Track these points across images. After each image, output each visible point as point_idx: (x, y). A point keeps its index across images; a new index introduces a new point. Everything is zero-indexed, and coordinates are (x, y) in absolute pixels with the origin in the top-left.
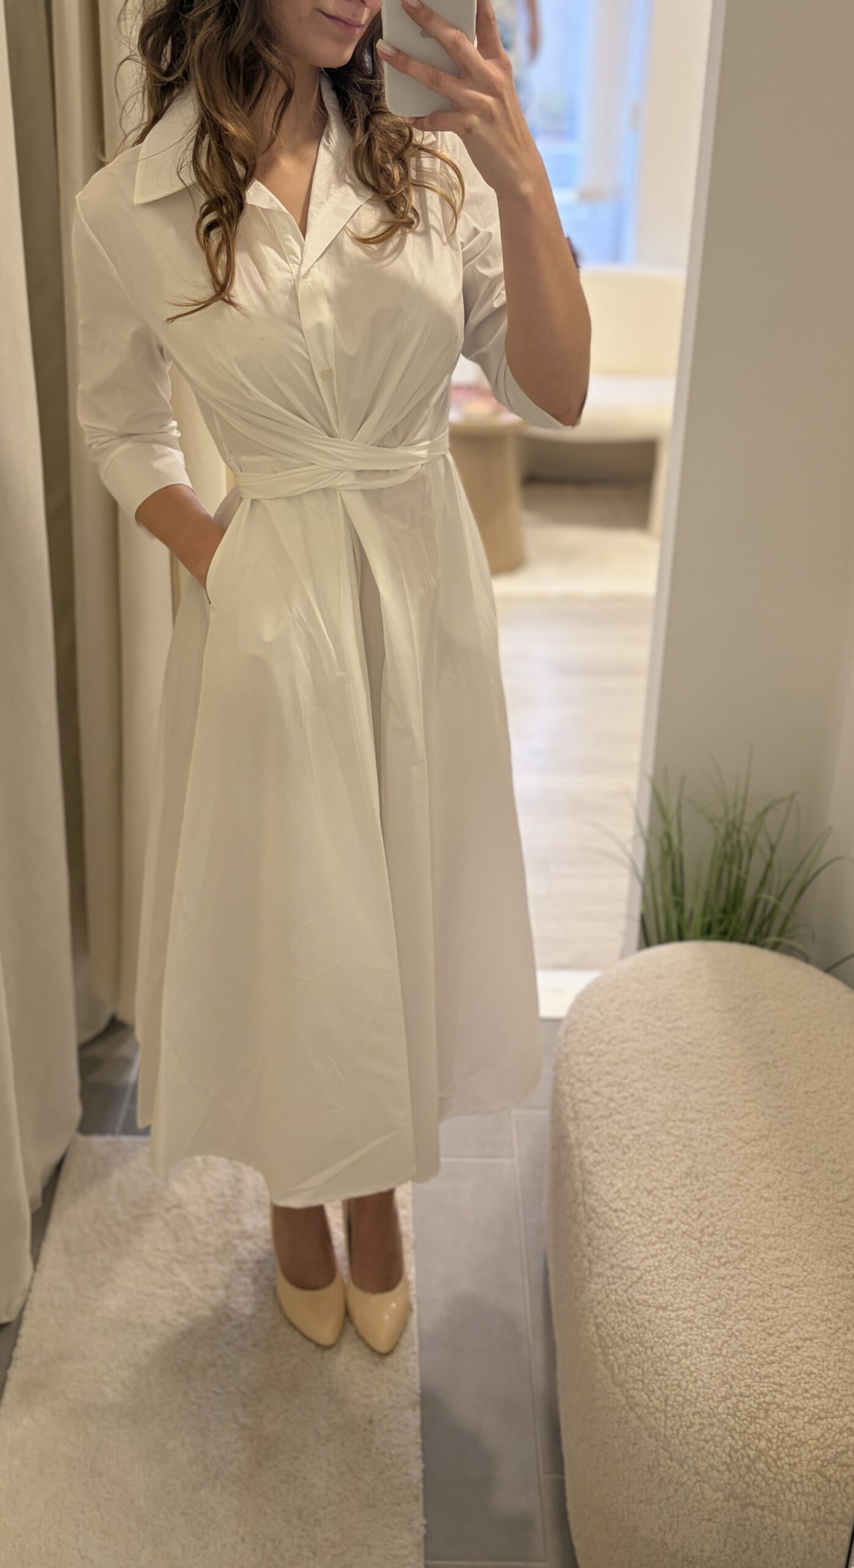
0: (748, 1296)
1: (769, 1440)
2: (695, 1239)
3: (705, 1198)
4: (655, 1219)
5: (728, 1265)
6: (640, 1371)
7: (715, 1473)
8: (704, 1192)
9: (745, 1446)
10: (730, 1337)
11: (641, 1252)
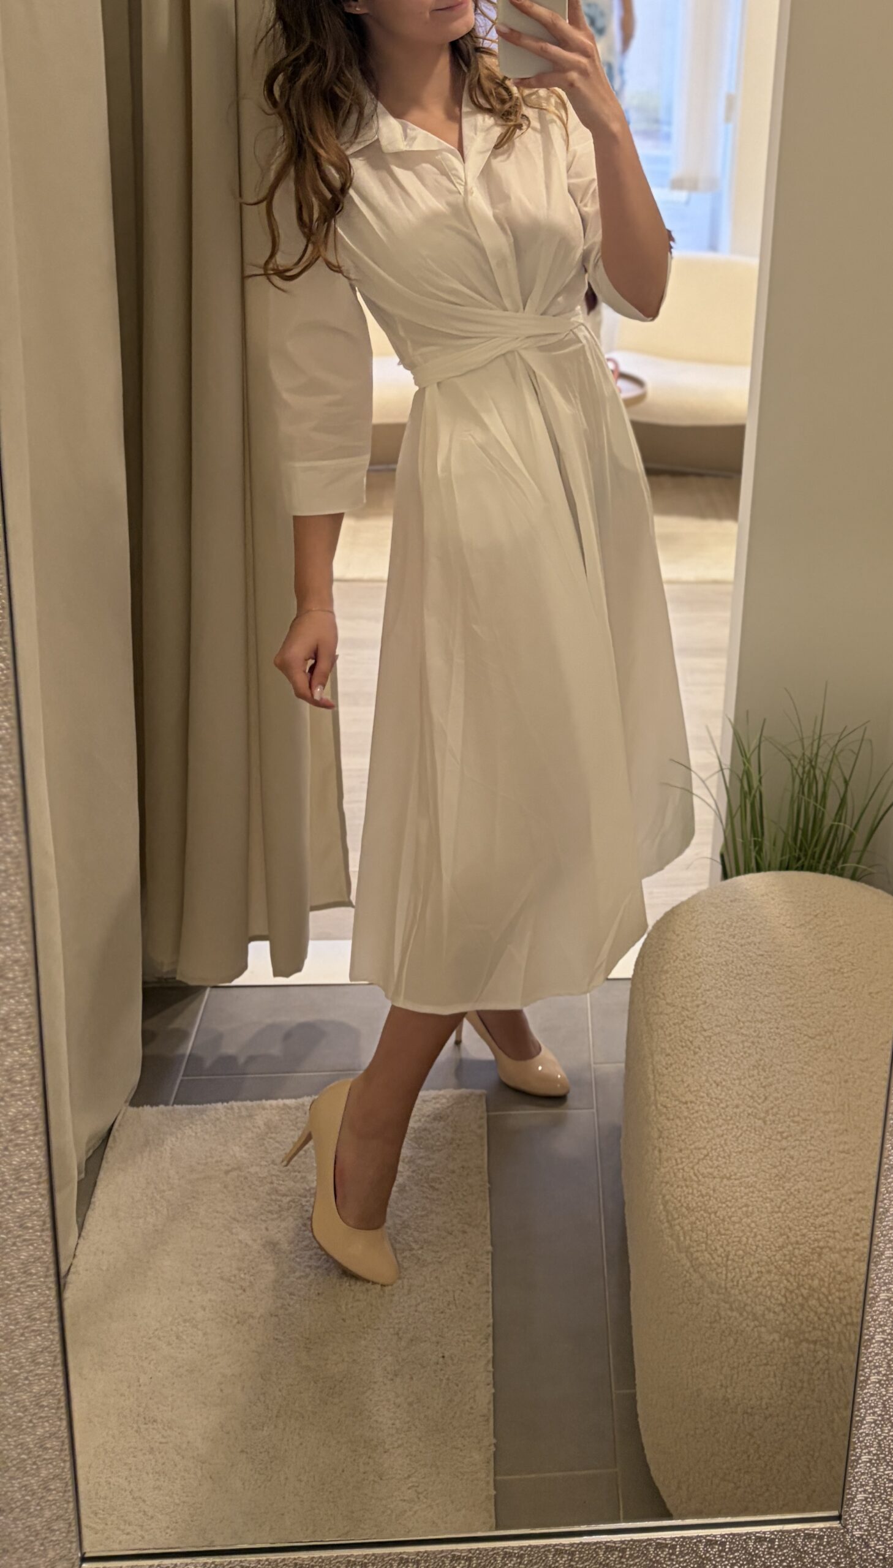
0: (808, 1161)
1: (822, 1279)
2: (759, 1119)
3: (771, 1085)
4: (722, 1105)
5: (789, 1138)
6: (704, 1234)
7: (772, 1314)
8: (770, 1080)
9: (798, 1288)
10: (789, 1196)
11: (708, 1134)
